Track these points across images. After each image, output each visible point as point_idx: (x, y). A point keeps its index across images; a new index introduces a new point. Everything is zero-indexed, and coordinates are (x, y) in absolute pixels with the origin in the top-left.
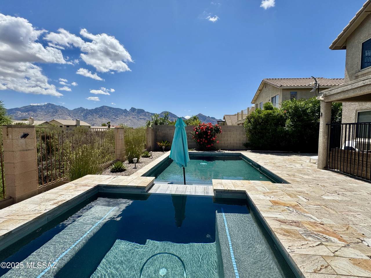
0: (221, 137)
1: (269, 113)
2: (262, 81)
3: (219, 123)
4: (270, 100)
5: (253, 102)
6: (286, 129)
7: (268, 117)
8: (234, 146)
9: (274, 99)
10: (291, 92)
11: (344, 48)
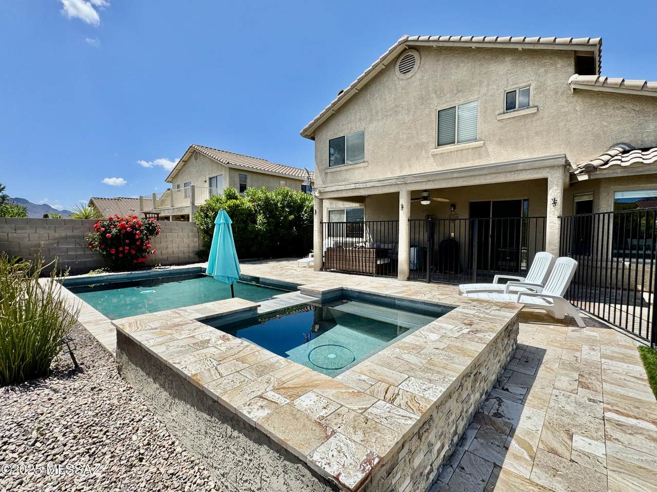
0: (155, 242)
1: (235, 205)
2: (190, 147)
3: (148, 216)
4: (206, 181)
5: (170, 179)
6: (257, 228)
7: (235, 210)
8: (178, 257)
9: (214, 181)
10: (239, 174)
11: (313, 139)
